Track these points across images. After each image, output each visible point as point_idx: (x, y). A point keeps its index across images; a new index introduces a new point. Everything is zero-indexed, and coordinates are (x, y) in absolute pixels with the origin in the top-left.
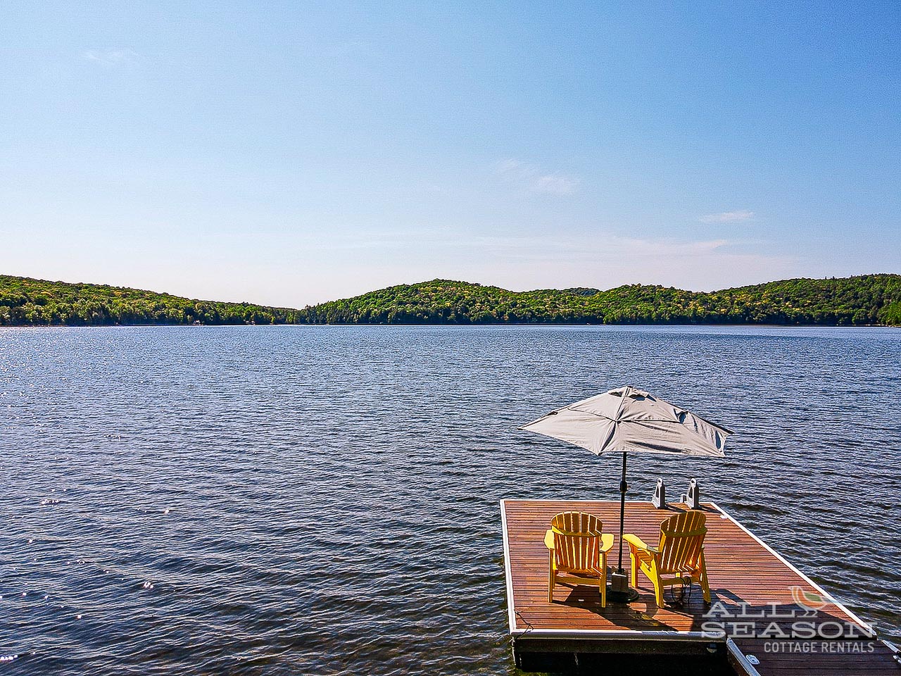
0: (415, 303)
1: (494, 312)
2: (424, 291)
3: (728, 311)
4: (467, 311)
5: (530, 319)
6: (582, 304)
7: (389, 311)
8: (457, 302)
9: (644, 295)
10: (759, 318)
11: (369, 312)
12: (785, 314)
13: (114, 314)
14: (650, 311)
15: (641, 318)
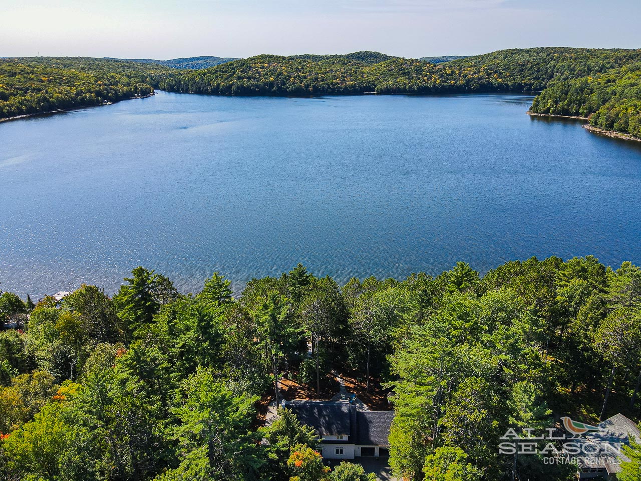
0: (249, 78)
1: (303, 85)
2: (255, 67)
3: (456, 82)
4: (284, 84)
5: (327, 90)
6: (362, 77)
7: (232, 85)
8: (277, 77)
9: (404, 69)
10: (474, 87)
11: (218, 85)
12: (492, 83)
13: (53, 102)
14: (405, 84)
15: (399, 89)
